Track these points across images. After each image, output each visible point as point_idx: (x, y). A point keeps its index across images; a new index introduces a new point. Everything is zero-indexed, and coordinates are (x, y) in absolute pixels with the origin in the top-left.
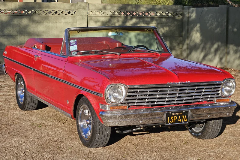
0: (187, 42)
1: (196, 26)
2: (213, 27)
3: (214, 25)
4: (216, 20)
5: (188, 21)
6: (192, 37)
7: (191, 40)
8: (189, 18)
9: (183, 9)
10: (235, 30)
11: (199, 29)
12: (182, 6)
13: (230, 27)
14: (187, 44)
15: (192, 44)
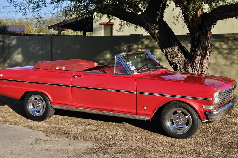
0: (8, 61)
1: (18, 49)
2: (36, 50)
3: (37, 49)
4: (38, 45)
5: (9, 46)
6: (13, 57)
7: (12, 60)
8: (9, 44)
9: (3, 37)
10: (59, 52)
11: (20, 52)
12: (3, 35)
13: (53, 50)
14: (9, 63)
15: (13, 63)
